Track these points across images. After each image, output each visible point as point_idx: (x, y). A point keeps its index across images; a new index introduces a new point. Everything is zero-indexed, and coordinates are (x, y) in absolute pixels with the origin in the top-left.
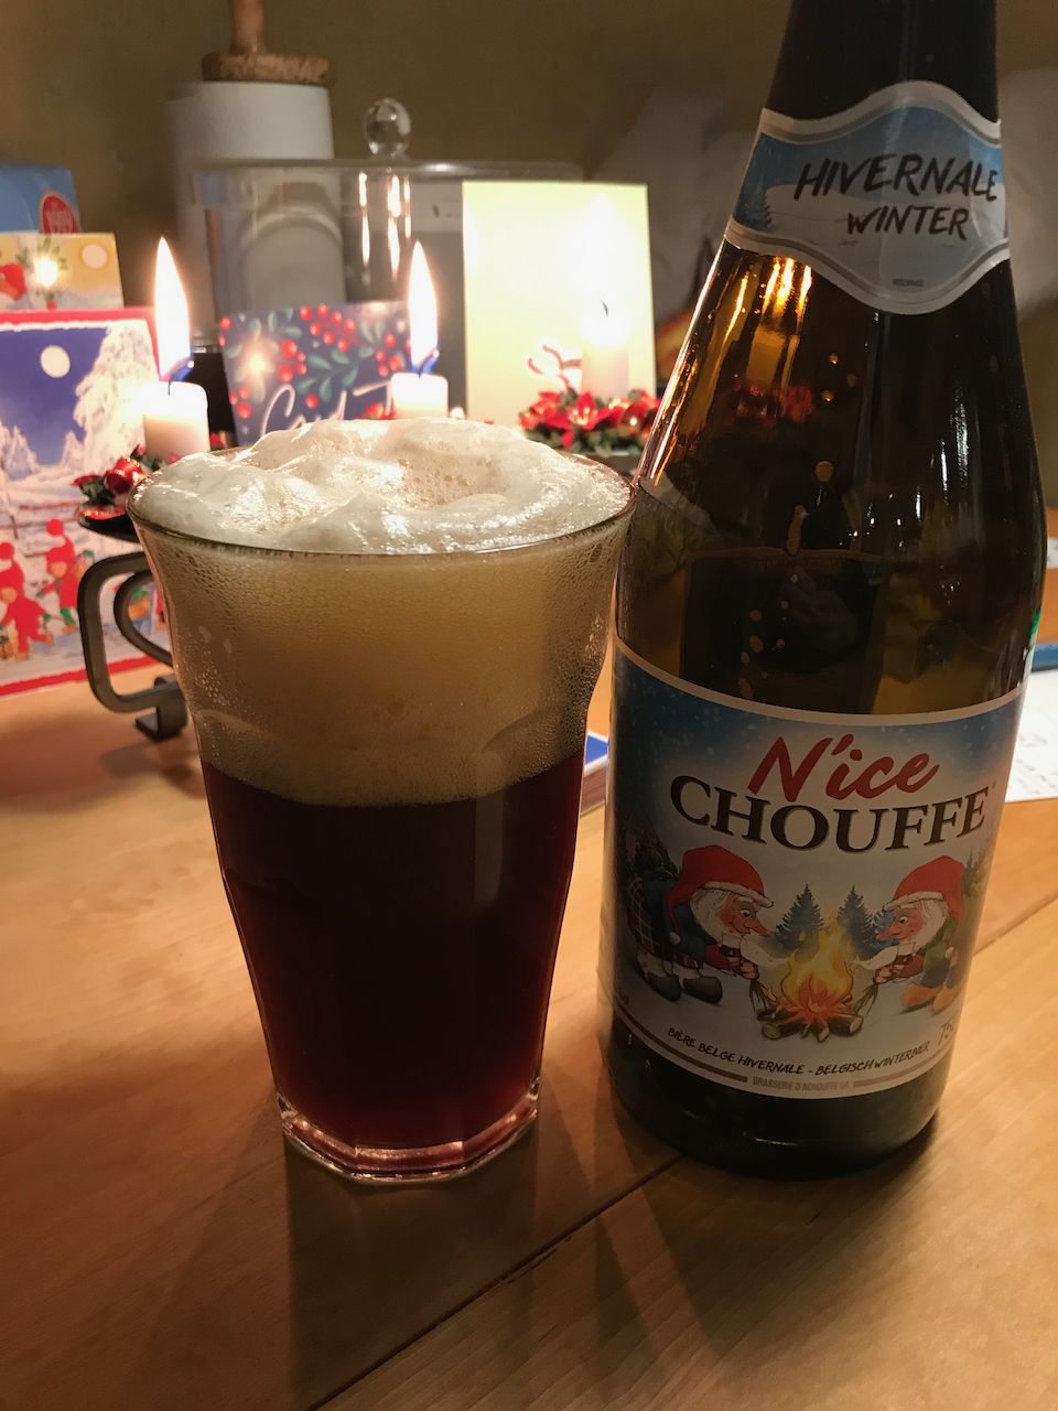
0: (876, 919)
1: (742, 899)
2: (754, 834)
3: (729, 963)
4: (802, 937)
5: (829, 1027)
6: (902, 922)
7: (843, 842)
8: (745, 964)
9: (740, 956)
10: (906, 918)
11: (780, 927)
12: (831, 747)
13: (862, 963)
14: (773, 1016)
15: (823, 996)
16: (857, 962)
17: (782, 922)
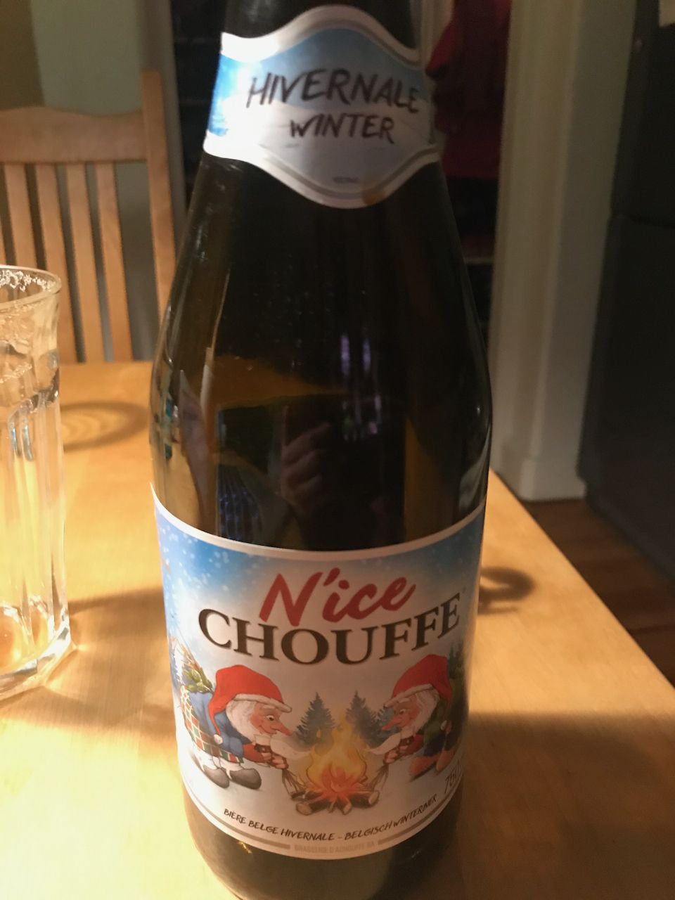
0: (379, 715)
1: (266, 707)
2: (268, 654)
3: (263, 758)
4: (318, 735)
5: (351, 801)
6: (402, 713)
7: (342, 656)
8: (275, 757)
9: (271, 752)
10: (404, 710)
11: (299, 727)
12: (323, 579)
13: (372, 750)
14: (304, 797)
15: (343, 779)
16: (368, 749)
17: (301, 724)
